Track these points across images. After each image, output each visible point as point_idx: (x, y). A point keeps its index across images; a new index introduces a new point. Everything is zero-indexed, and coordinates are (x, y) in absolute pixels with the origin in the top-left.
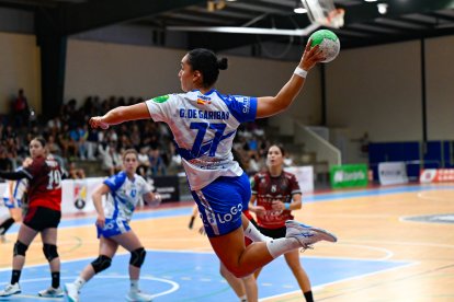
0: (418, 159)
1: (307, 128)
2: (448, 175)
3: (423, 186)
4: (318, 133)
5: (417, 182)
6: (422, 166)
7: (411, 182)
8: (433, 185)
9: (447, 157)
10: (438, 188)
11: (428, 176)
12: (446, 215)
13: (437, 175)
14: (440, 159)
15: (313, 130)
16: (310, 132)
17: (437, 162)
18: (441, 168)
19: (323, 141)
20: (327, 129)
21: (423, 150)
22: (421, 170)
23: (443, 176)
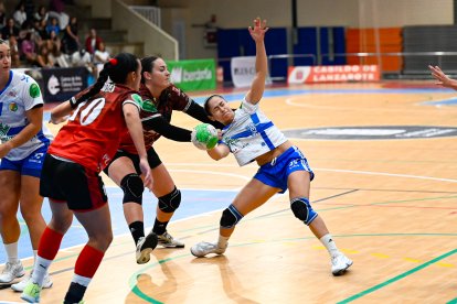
0: (285, 53)
1: (130, 8)
2: (326, 74)
3: (291, 88)
4: (147, 14)
5: (284, 83)
6: (290, 62)
7: (276, 84)
8: (306, 87)
9: (325, 49)
10: (312, 91)
11: (299, 76)
12: (325, 129)
13: (312, 74)
14: (315, 53)
15: (139, 11)
16: (136, 13)
17: (311, 55)
18: (316, 65)
19: (155, 26)
20: (159, 10)
21: (292, 40)
22: (290, 68)
23: (319, 75)
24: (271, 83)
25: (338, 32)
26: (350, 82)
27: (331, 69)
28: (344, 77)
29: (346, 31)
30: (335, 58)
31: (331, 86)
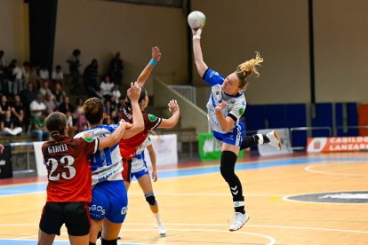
0: (305, 126)
1: (170, 87)
2: (341, 144)
3: (311, 157)
4: (184, 93)
5: (304, 152)
6: (309, 134)
7: (296, 153)
8: (323, 156)
9: (339, 122)
10: (329, 159)
11: (317, 146)
13: (328, 144)
14: (331, 126)
15: (177, 90)
16: (175, 92)
17: (328, 128)
18: (332, 136)
19: (191, 103)
20: (194, 89)
21: (311, 114)
22: (309, 139)
23: (334, 145)
24: (292, 152)
25: (352, 107)
26: (362, 151)
27: (345, 140)
28: (356, 147)
29: (358, 107)
30: (349, 130)
31: (345, 155)
